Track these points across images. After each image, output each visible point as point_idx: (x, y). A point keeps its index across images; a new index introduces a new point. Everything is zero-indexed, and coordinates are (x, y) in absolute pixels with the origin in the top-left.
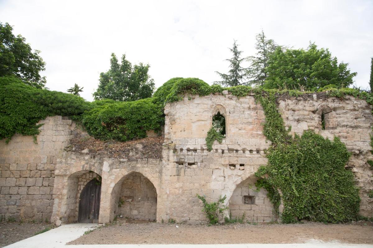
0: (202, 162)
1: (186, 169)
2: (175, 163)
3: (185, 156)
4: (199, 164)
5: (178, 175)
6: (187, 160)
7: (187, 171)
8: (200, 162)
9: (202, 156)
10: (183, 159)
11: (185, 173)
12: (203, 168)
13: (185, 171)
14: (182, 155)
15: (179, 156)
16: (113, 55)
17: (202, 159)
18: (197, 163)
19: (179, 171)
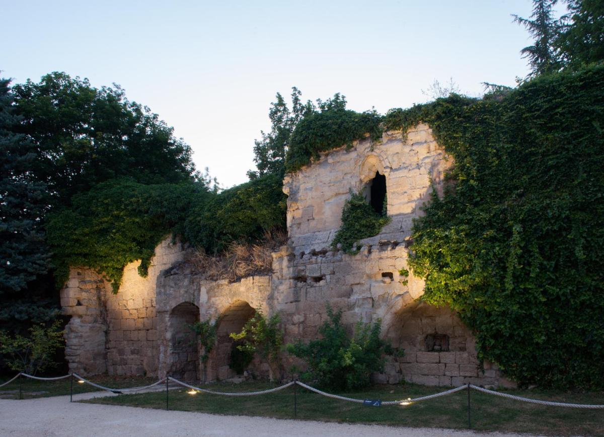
0: (333, 273)
1: (308, 289)
2: (292, 280)
3: (305, 266)
4: (328, 277)
5: (296, 301)
6: (309, 273)
7: (309, 292)
8: (330, 274)
9: (334, 262)
10: (303, 270)
11: (306, 296)
12: (335, 285)
13: (306, 293)
14: (302, 264)
15: (297, 266)
16: (278, 93)
17: (332, 268)
18: (325, 275)
19: (297, 293)
